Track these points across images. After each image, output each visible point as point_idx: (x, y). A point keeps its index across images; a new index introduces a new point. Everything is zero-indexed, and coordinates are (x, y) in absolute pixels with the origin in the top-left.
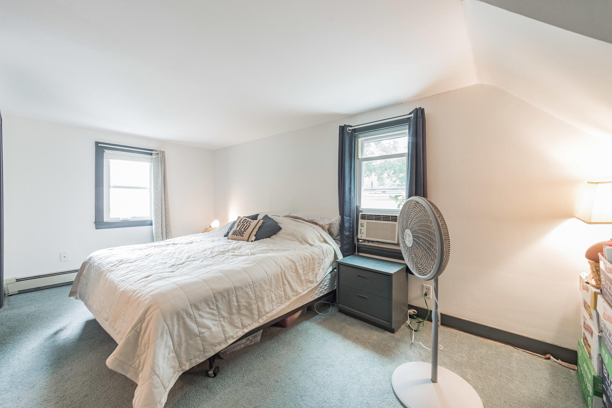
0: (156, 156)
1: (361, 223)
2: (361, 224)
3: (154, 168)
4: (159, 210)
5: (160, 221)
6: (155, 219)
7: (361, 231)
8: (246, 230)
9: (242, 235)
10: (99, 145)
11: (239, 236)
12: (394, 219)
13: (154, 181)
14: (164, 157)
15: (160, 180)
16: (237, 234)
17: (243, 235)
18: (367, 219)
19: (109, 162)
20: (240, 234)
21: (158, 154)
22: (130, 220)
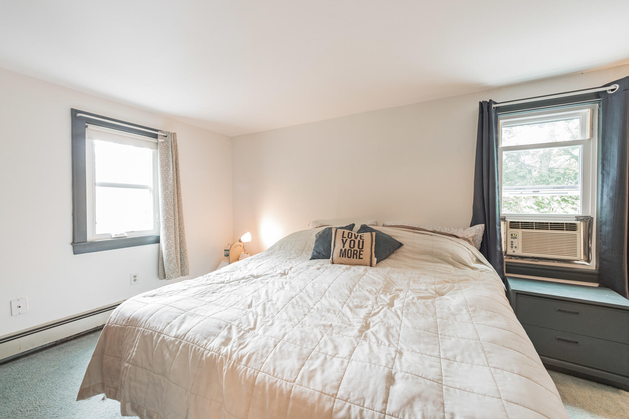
0: (163, 139)
1: (512, 233)
2: (512, 235)
3: (161, 157)
4: (171, 220)
5: (172, 236)
6: (166, 233)
7: (512, 244)
8: (362, 248)
9: (359, 256)
10: (79, 115)
11: (353, 258)
12: (572, 227)
13: (163, 177)
14: (175, 141)
15: (171, 176)
16: (349, 256)
17: (361, 256)
18: (521, 228)
19: (92, 145)
20: (355, 256)
21: (166, 136)
22: (126, 237)
